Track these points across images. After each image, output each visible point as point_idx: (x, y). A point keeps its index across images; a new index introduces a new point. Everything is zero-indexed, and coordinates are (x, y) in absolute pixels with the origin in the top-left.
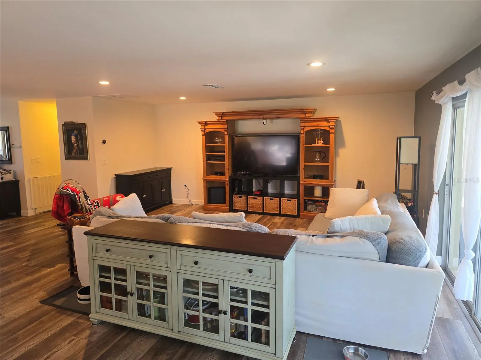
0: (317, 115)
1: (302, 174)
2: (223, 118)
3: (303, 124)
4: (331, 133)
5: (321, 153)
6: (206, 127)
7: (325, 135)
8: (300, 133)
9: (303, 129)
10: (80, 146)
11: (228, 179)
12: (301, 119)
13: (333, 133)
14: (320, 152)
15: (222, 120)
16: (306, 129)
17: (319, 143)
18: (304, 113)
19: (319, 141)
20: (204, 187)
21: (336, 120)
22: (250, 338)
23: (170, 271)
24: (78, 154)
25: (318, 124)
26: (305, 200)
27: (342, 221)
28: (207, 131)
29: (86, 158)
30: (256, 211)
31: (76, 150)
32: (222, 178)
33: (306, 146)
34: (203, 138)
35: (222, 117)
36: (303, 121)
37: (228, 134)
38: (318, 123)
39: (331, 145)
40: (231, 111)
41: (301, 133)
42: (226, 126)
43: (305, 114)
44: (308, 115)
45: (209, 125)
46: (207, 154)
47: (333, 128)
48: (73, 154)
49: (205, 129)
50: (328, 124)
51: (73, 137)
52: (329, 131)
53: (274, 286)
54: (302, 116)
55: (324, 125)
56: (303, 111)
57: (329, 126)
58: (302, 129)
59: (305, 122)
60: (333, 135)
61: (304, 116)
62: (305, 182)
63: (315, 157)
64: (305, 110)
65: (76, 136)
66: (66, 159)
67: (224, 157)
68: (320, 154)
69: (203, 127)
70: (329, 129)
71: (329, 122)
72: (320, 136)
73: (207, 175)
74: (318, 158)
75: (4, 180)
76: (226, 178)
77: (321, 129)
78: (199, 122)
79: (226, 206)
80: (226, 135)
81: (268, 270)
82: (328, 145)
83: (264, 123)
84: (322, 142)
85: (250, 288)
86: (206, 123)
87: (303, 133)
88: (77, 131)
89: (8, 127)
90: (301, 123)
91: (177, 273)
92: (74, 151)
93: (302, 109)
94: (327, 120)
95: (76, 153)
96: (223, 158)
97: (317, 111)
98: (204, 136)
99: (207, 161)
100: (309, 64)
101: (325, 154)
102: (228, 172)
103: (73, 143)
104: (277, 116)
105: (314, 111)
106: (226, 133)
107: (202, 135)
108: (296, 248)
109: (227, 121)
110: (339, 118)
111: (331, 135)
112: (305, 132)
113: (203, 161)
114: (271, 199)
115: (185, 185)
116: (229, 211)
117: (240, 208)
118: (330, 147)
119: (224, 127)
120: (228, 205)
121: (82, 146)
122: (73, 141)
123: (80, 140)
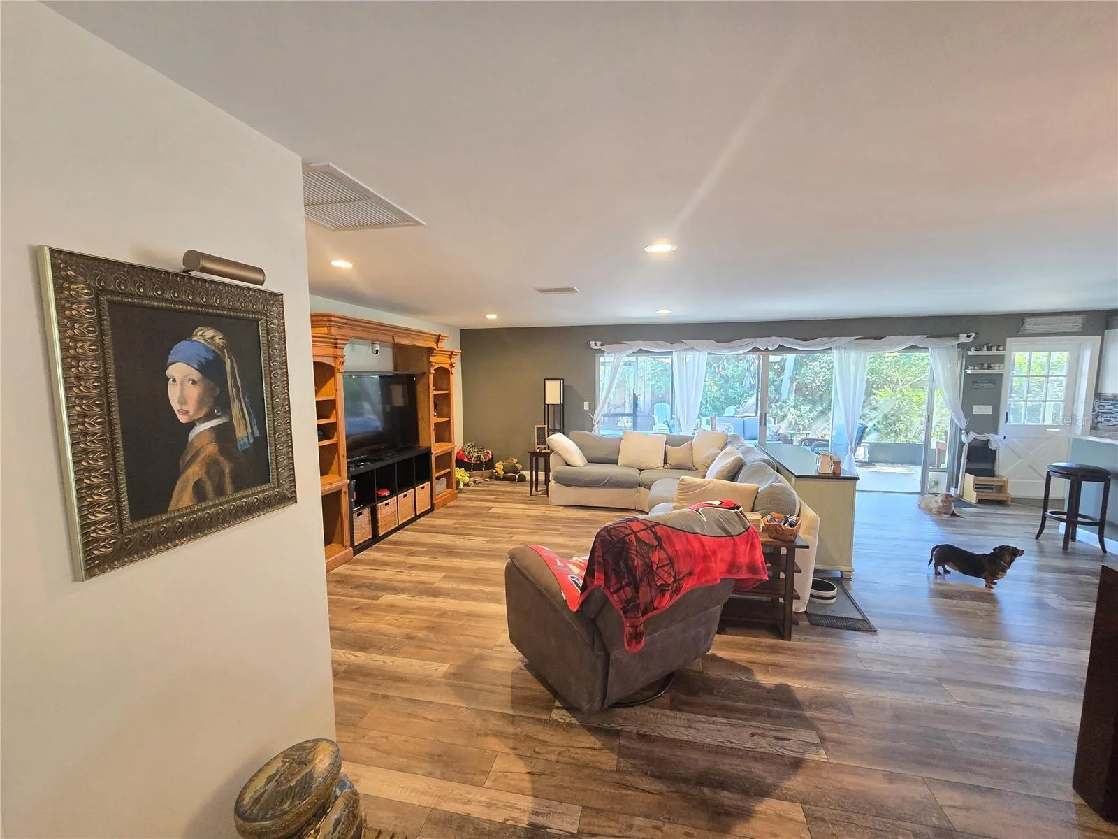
1: (433, 438)
2: (340, 332)
3: (433, 359)
4: (452, 373)
8: (429, 373)
9: (433, 366)
11: (345, 481)
18: (436, 342)
24: (220, 491)
25: (442, 360)
26: (436, 478)
30: (390, 529)
33: (434, 392)
36: (435, 353)
39: (451, 391)
42: (342, 352)
44: (440, 345)
47: (454, 367)
50: (449, 361)
52: (450, 371)
55: (447, 363)
59: (434, 356)
60: (453, 376)
61: (435, 345)
62: (435, 450)
65: (210, 370)
70: (449, 368)
71: (451, 358)
79: (345, 547)
80: (341, 372)
87: (432, 371)
88: (216, 328)
92: (194, 472)
94: (451, 354)
95: (209, 487)
103: (183, 419)
106: (341, 369)
114: (404, 496)
116: (355, 555)
117: (360, 539)
118: (449, 393)
119: (339, 352)
120: (347, 543)
121: (253, 433)
122: (183, 401)
123: (238, 391)
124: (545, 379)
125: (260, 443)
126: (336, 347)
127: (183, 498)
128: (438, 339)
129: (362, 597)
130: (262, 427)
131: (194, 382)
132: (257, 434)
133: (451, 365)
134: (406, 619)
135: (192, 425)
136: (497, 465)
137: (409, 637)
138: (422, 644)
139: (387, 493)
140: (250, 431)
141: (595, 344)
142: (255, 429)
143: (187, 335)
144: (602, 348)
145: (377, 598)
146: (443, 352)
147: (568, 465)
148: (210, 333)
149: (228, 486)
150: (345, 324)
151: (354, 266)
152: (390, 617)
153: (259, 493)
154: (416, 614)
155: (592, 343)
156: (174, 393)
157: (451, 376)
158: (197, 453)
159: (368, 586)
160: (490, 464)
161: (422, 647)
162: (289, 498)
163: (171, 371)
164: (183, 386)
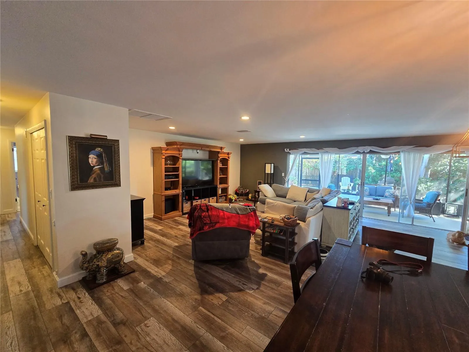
1: (218, 182)
3: (220, 155)
6: (166, 152)
8: (218, 160)
9: (220, 158)
11: (181, 191)
20: (163, 201)
24: (100, 180)
25: (224, 156)
26: (219, 196)
28: (166, 156)
31: (98, 174)
32: (177, 191)
34: (163, 161)
35: (180, 145)
45: (168, 150)
46: (165, 173)
51: (92, 156)
61: (221, 150)
62: (219, 186)
65: (99, 156)
66: (71, 189)
67: (178, 175)
70: (228, 159)
71: (228, 155)
73: (165, 191)
74: (221, 173)
79: (180, 212)
80: (181, 159)
83: (198, 152)
84: (221, 165)
88: (101, 148)
92: (94, 176)
95: (97, 179)
99: (165, 179)
102: (181, 187)
103: (92, 165)
105: (224, 148)
114: (205, 200)
116: (183, 215)
117: (186, 211)
118: (227, 167)
119: (180, 153)
120: (181, 211)
121: (109, 169)
122: (92, 162)
123: (106, 161)
124: (265, 164)
126: (180, 151)
127: (91, 180)
128: (221, 148)
129: (175, 225)
130: (112, 168)
131: (95, 158)
132: (110, 170)
133: (228, 157)
134: (179, 232)
135: (94, 166)
136: (249, 195)
137: (176, 236)
138: (177, 238)
139: (198, 198)
140: (108, 169)
141: (287, 150)
142: (110, 169)
143: (94, 149)
144: (289, 151)
145: (178, 226)
146: (224, 153)
147: (266, 196)
148: (99, 149)
149: (102, 180)
150: (182, 144)
151: (176, 128)
152: (176, 231)
153: (110, 182)
154: (183, 231)
155: (285, 149)
156: (90, 160)
157: (228, 161)
158: (95, 172)
159: (178, 223)
160: (247, 194)
161: (176, 239)
162: (118, 185)
163: (90, 156)
164: (92, 159)
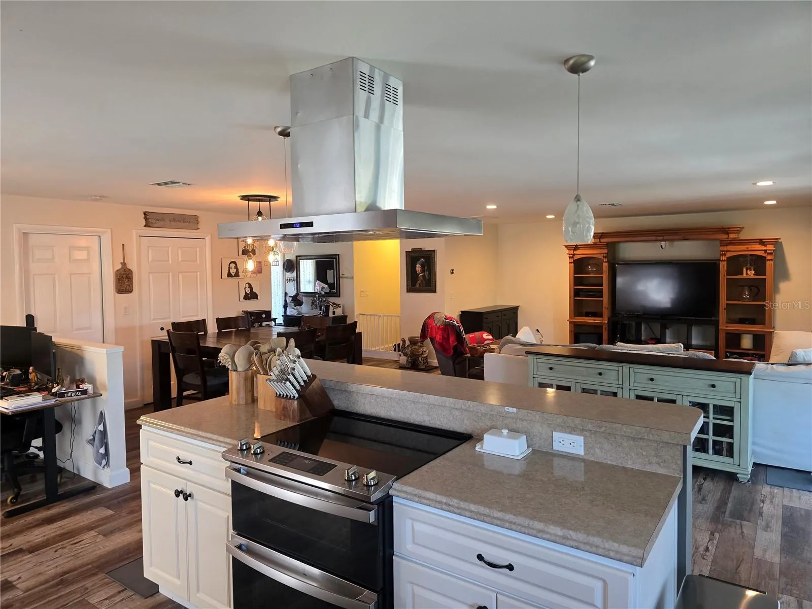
0: (743, 236)
1: (722, 316)
2: (602, 240)
3: (725, 248)
4: (768, 260)
5: (752, 288)
6: (575, 252)
7: (759, 263)
8: (719, 260)
9: (725, 255)
10: (427, 276)
11: (607, 322)
12: (721, 241)
13: (772, 260)
14: (750, 287)
15: (601, 242)
16: (729, 255)
17: (749, 274)
18: (725, 234)
19: (748, 271)
20: (570, 331)
21: (776, 242)
22: (711, 451)
23: (622, 388)
24: (423, 286)
25: (747, 248)
26: (727, 352)
27: (805, 352)
28: (575, 258)
29: (433, 290)
31: (422, 281)
32: (598, 321)
33: (729, 277)
34: (570, 267)
35: (599, 239)
36: (723, 243)
37: (608, 262)
38: (747, 246)
39: (769, 276)
40: (614, 231)
41: (721, 259)
42: (606, 251)
43: (728, 234)
44: (732, 236)
45: (579, 249)
46: (575, 287)
47: (771, 254)
48: (418, 286)
49: (574, 255)
50: (764, 248)
51: (418, 265)
52: (766, 257)
53: (739, 400)
54: (725, 237)
55: (758, 250)
56: (725, 230)
57: (765, 251)
58: (722, 255)
59: (727, 246)
60: (772, 262)
61: (726, 236)
62: (727, 327)
63: (742, 293)
64: (729, 228)
65: (422, 265)
66: (407, 292)
67: (601, 291)
68: (751, 290)
69: (572, 252)
70: (765, 255)
71: (765, 245)
72: (750, 264)
73: (574, 316)
74: (746, 295)
75: (336, 315)
76: (604, 320)
77: (751, 255)
78: (565, 246)
80: (605, 262)
81: (732, 385)
82: (764, 277)
83: (662, 246)
84: (754, 272)
85: (711, 403)
86: (576, 248)
87: (724, 259)
88: (424, 259)
89: (339, 255)
90: (721, 246)
91: (630, 389)
92: (419, 282)
93: (723, 228)
94: (761, 242)
95: (421, 285)
96: (600, 293)
97: (743, 230)
98: (572, 265)
99: (575, 296)
100: (755, 184)
101: (759, 290)
102: (606, 313)
104: (684, 237)
105: (739, 230)
106: (605, 260)
107: (570, 263)
108: (754, 375)
109: (608, 243)
110: (779, 239)
111: (768, 263)
112: (727, 258)
113: (570, 297)
115: (537, 330)
118: (766, 278)
119: (603, 251)
123: (426, 269)
125: (430, 279)
126: (601, 249)
128: (727, 231)
131: (420, 267)
132: (429, 277)
135: (419, 274)
143: (419, 260)
146: (743, 242)
149: (424, 285)
153: (428, 288)
156: (417, 269)
158: (420, 279)
162: (435, 291)
163: (417, 266)
164: (418, 267)
